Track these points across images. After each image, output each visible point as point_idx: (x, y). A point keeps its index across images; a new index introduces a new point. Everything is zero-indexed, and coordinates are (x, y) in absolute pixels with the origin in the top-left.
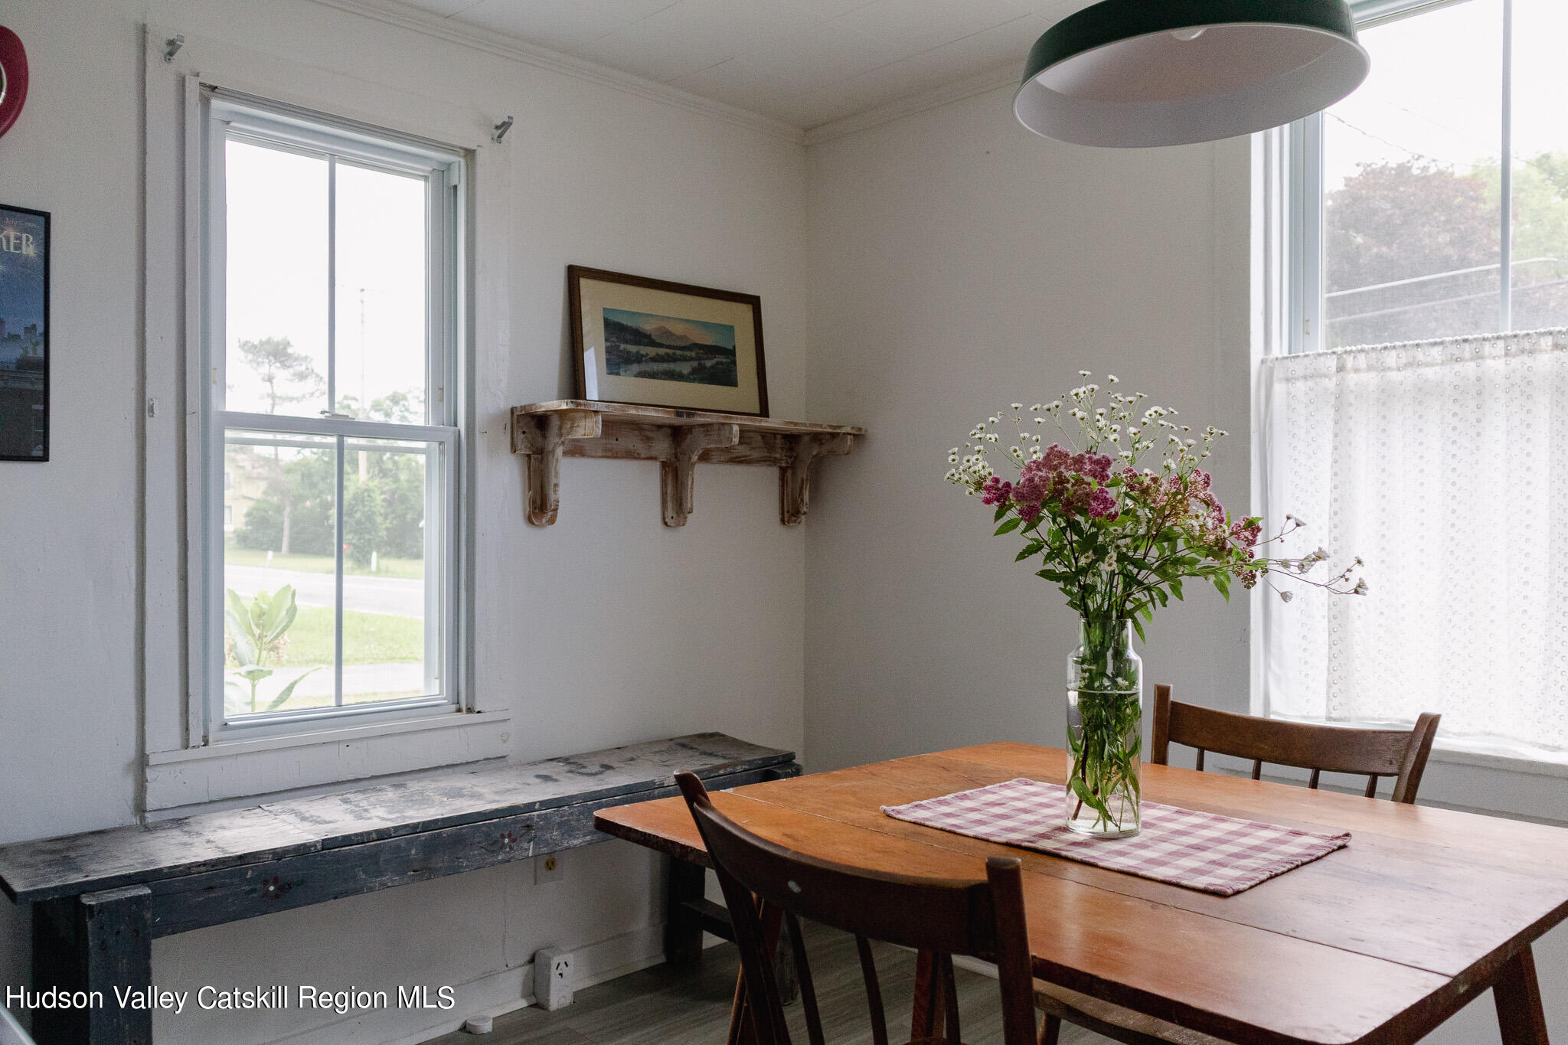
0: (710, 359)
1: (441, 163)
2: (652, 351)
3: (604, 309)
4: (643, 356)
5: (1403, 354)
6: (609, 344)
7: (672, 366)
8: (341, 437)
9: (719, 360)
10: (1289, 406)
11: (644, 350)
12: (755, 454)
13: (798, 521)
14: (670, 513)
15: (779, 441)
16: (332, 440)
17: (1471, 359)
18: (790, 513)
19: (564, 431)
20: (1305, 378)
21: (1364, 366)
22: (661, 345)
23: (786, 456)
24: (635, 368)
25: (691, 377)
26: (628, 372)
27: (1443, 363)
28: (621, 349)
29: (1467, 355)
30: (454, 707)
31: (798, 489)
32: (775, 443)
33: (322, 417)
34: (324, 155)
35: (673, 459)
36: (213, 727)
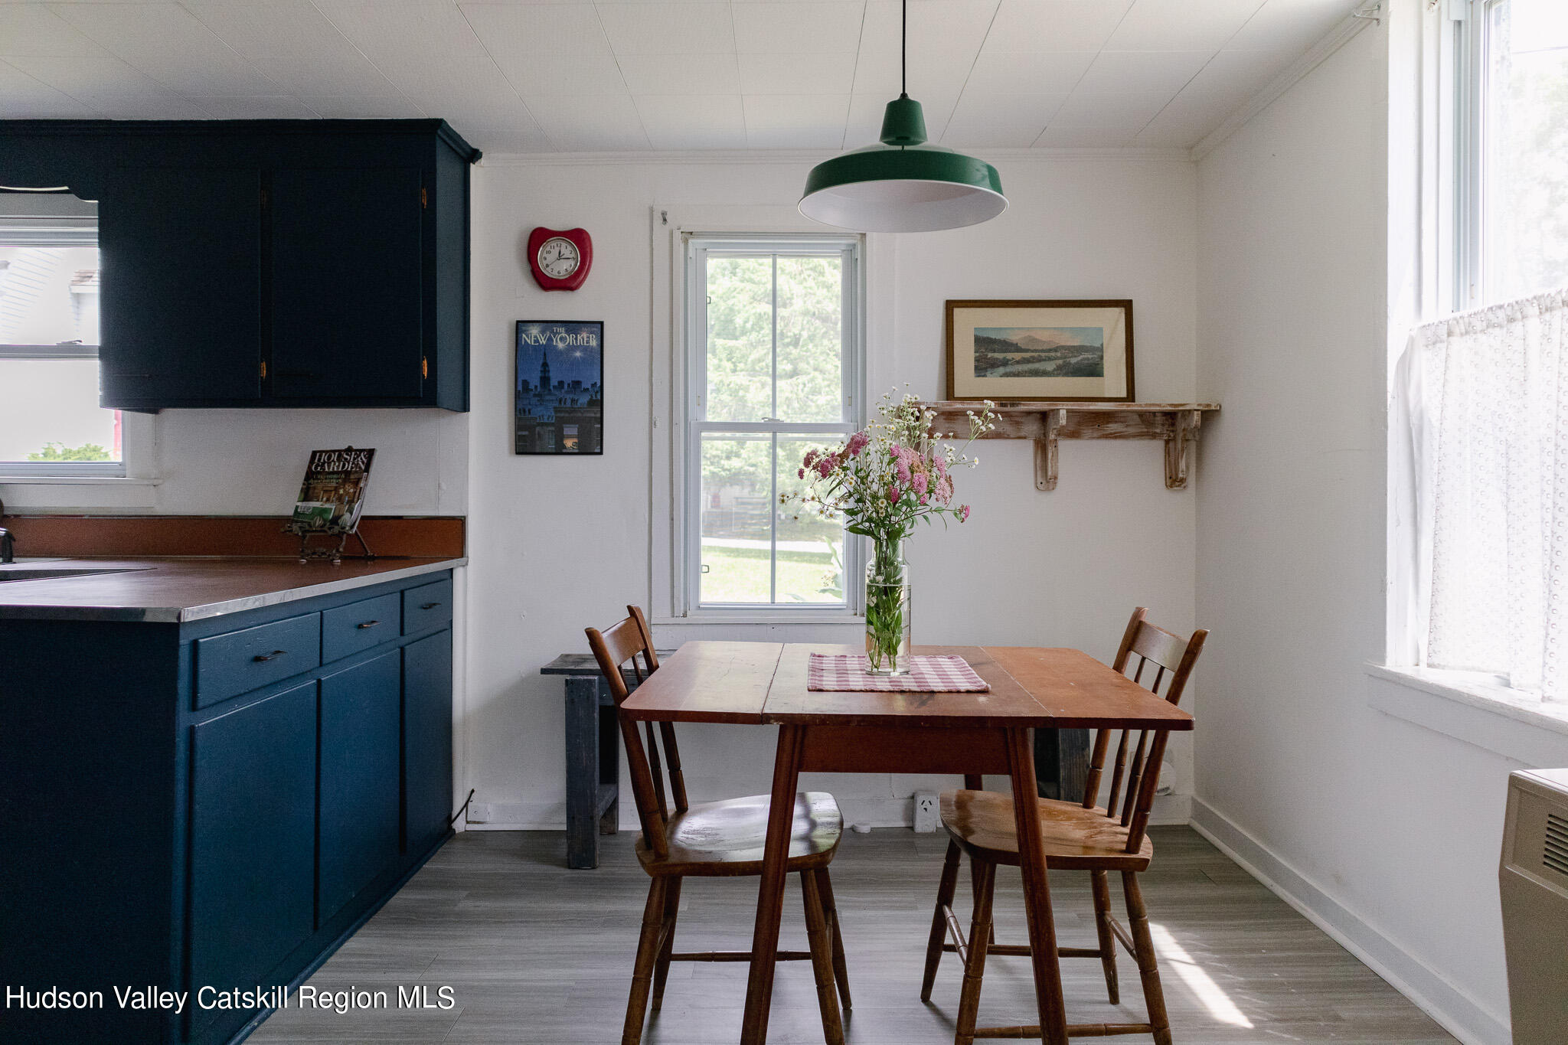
0: (1075, 357)
1: (848, 245)
2: (1018, 356)
3: (976, 329)
4: (1008, 360)
6: (977, 354)
7: (1036, 366)
8: (774, 433)
9: (1086, 356)
11: (1009, 356)
12: (1131, 430)
13: (1183, 486)
14: (1040, 480)
15: (1159, 419)
16: (769, 435)
18: (1174, 481)
22: (1027, 351)
23: (1167, 430)
24: (1001, 370)
25: (1056, 372)
26: (994, 374)
28: (989, 356)
30: (853, 612)
31: (1176, 458)
32: (1154, 420)
33: (763, 421)
35: (1042, 437)
36: (693, 606)
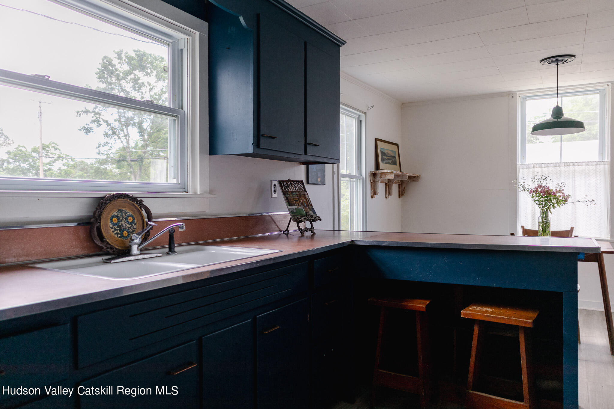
1: (359, 115)
2: (386, 158)
3: (381, 148)
5: (546, 165)
6: (381, 156)
7: (389, 161)
9: (394, 159)
10: (523, 174)
13: (401, 197)
14: (387, 195)
16: (349, 179)
17: (558, 166)
19: (382, 177)
20: (526, 168)
21: (538, 167)
22: (387, 156)
24: (385, 162)
25: (391, 163)
27: (553, 167)
28: (383, 157)
29: (557, 166)
31: (403, 190)
34: (344, 114)
35: (388, 183)
